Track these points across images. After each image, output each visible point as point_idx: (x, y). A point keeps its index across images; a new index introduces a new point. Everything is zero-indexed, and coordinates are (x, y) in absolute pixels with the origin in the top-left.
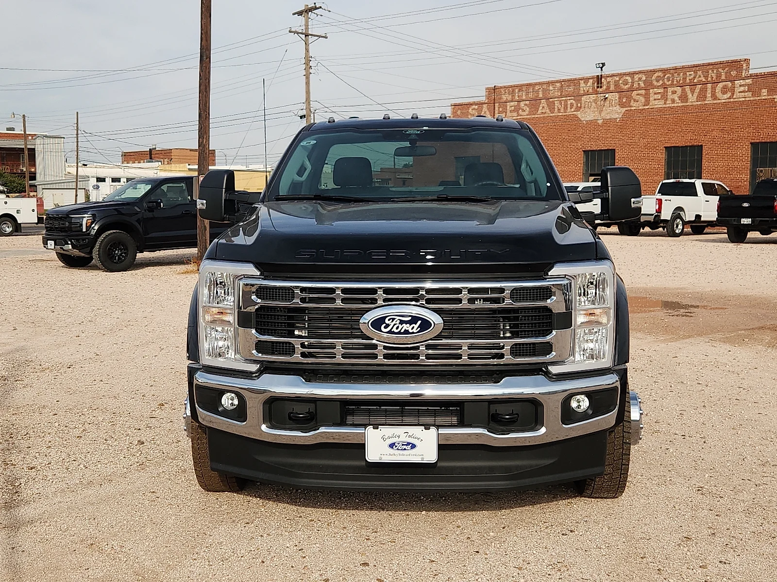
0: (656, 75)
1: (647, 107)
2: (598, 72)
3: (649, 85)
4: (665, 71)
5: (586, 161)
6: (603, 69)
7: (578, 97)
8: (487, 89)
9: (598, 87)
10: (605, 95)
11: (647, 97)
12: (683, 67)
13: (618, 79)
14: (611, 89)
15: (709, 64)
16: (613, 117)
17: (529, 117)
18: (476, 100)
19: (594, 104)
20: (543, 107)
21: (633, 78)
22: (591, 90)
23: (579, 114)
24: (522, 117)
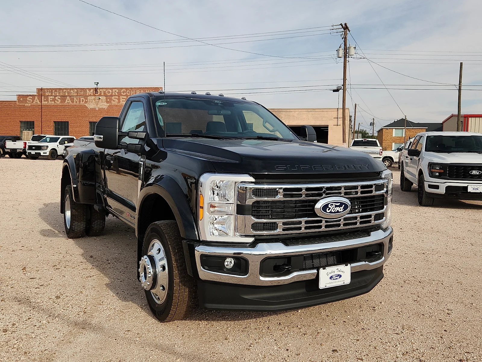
0: (123, 90)
1: (119, 104)
2: (95, 86)
3: (119, 95)
4: (127, 89)
5: (91, 126)
6: (98, 85)
7: (86, 97)
8: (38, 89)
9: (95, 93)
10: (99, 97)
11: (119, 99)
12: (135, 88)
13: (105, 90)
14: (102, 94)
15: (146, 88)
16: (103, 107)
17: (60, 104)
18: (31, 94)
19: (94, 101)
20: (68, 100)
21: (112, 91)
22: (92, 94)
23: (86, 104)
24: (57, 104)
